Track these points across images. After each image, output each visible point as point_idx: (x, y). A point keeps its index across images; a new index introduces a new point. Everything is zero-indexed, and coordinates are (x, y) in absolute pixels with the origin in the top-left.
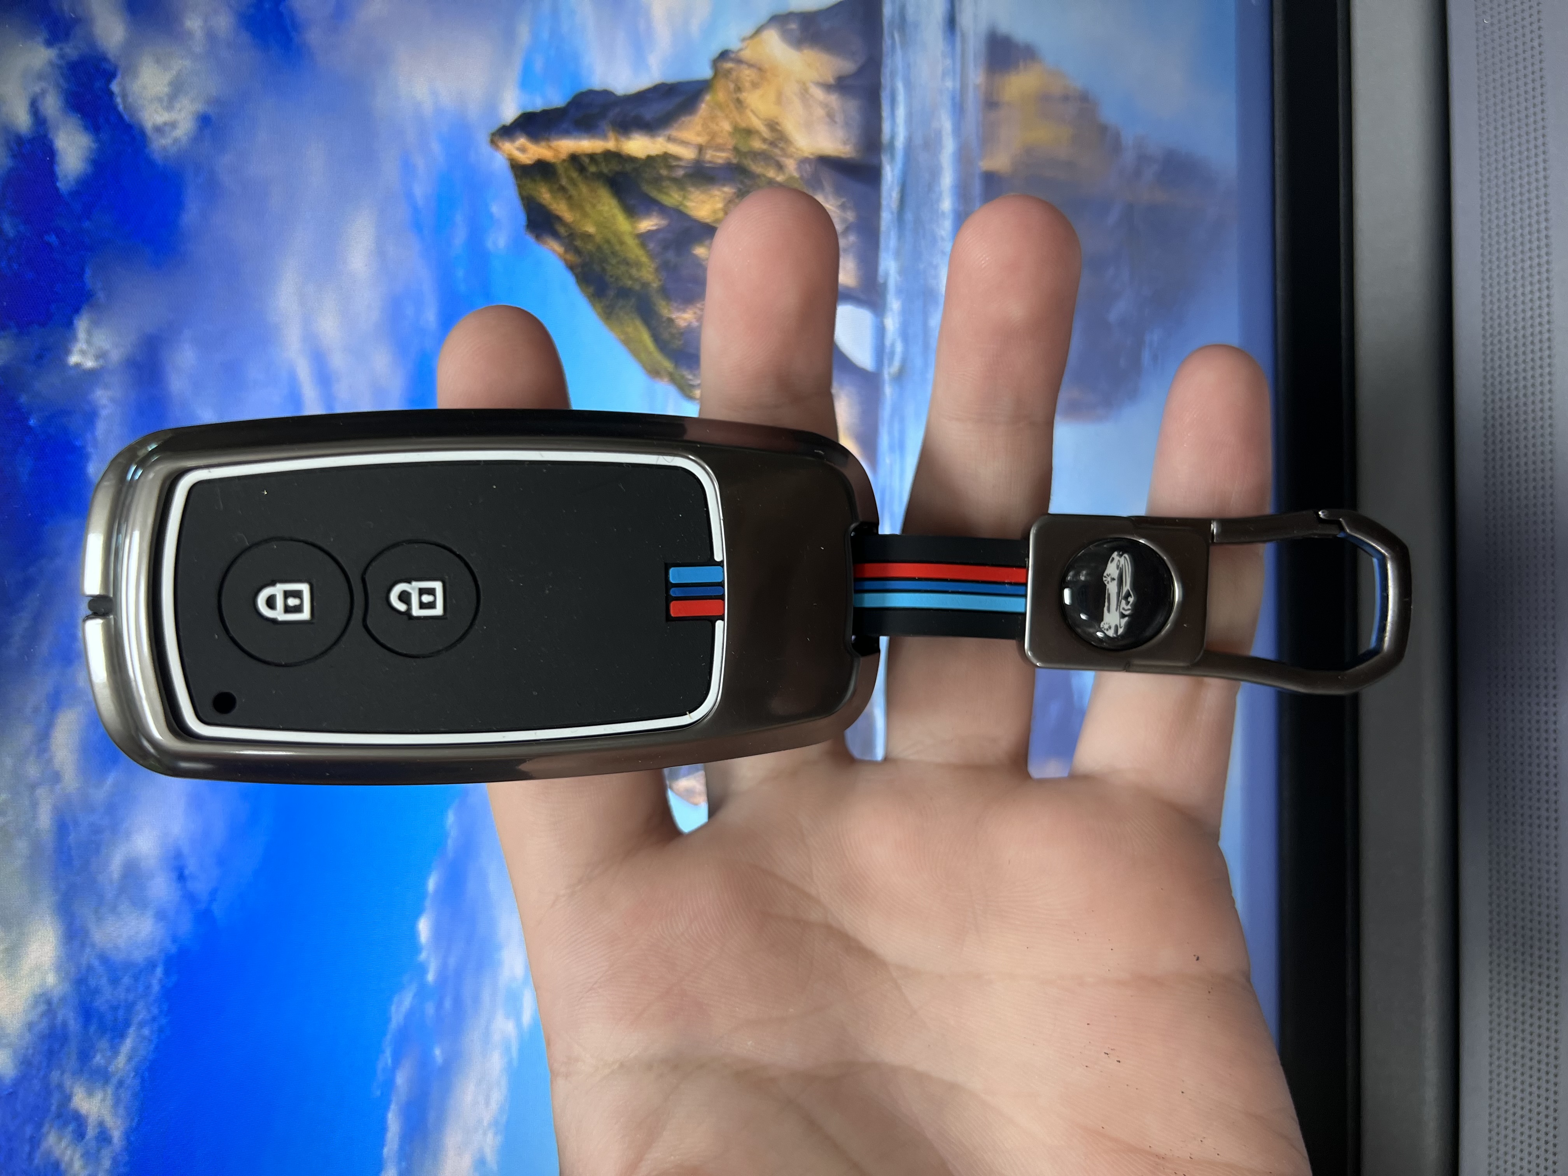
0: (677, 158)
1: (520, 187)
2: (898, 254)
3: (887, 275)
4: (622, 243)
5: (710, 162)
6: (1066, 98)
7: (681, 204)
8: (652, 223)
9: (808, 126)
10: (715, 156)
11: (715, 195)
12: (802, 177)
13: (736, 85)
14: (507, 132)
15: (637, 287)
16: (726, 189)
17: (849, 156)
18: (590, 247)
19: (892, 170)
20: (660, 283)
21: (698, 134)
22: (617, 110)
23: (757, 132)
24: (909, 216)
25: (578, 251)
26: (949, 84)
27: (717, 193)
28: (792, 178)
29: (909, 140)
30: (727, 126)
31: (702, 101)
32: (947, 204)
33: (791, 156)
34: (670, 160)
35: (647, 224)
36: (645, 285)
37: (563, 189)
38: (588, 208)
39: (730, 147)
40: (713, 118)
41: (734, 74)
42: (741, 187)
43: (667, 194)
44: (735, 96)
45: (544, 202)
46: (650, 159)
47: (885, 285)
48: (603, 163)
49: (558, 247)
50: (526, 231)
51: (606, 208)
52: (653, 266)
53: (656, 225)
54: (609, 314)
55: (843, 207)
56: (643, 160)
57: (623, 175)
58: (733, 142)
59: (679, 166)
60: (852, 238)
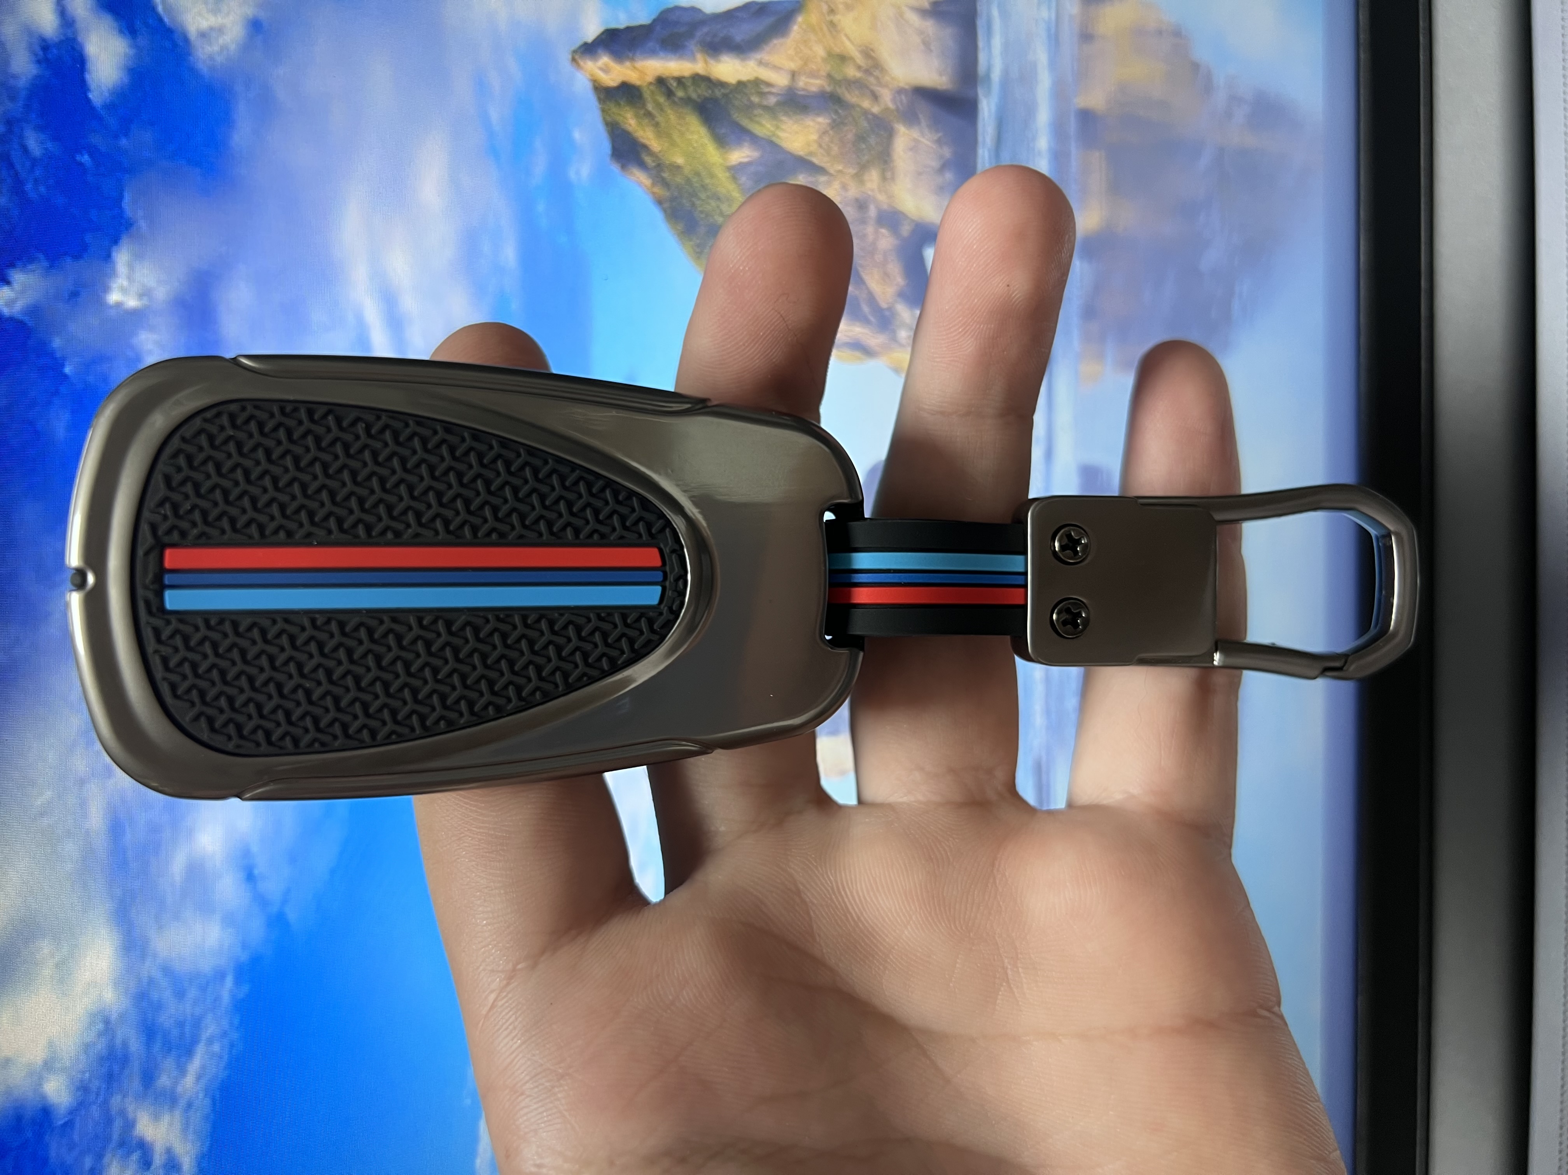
0: (769, 85)
1: (603, 111)
4: (712, 176)
5: (804, 90)
6: (1160, 32)
7: (774, 135)
8: (743, 155)
9: (904, 53)
10: (808, 83)
11: (809, 126)
12: (897, 110)
13: (829, 6)
14: (589, 49)
16: (820, 120)
17: (944, 87)
18: (679, 179)
21: (791, 59)
22: (705, 29)
23: (852, 59)
25: (665, 184)
26: (1045, 14)
27: (811, 123)
28: (887, 109)
29: (1006, 73)
30: (820, 51)
31: (795, 22)
32: (1043, 142)
33: (886, 86)
34: (762, 86)
35: (740, 155)
37: (649, 115)
38: (676, 136)
39: (823, 73)
40: (805, 42)
42: (834, 117)
43: (758, 123)
44: (828, 18)
45: (630, 129)
46: (741, 86)
48: (692, 88)
49: (644, 178)
50: (611, 160)
51: (696, 138)
53: (748, 156)
54: (699, 254)
55: (939, 142)
56: (733, 85)
57: (715, 101)
58: (828, 68)
59: (770, 93)
60: (949, 176)
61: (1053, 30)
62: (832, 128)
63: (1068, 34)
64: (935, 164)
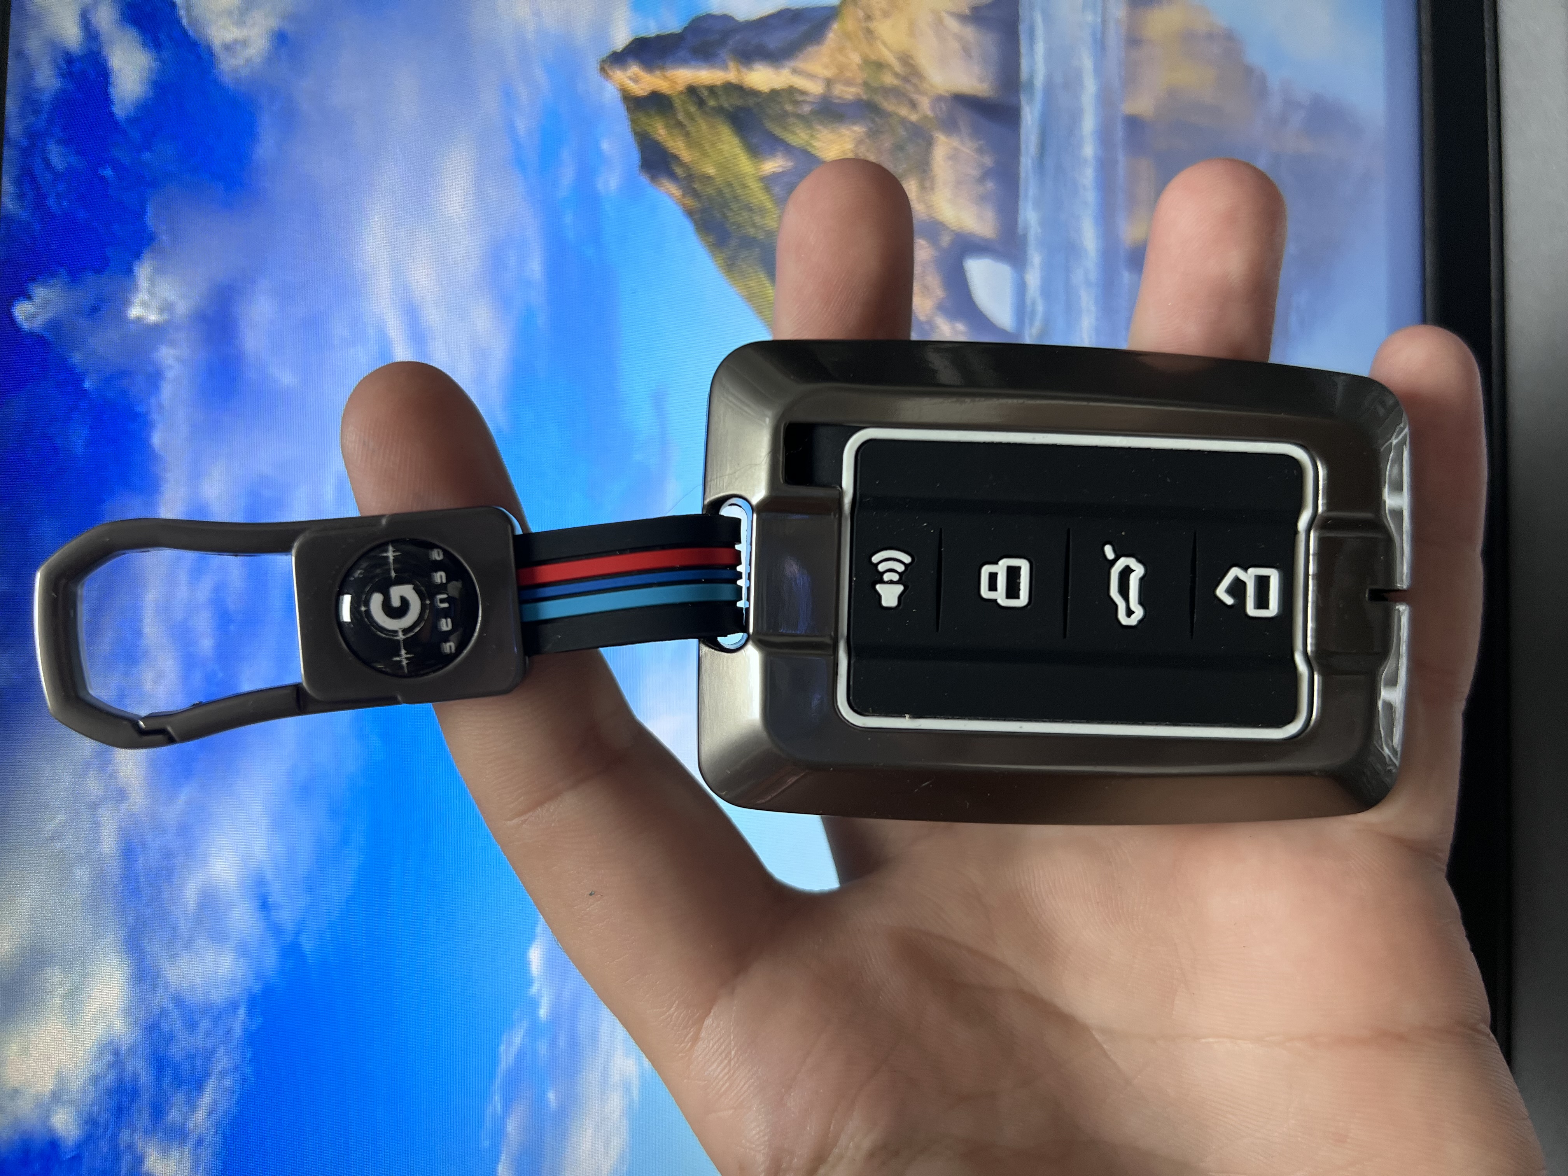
0: (803, 93)
1: (633, 121)
4: (745, 186)
5: (839, 98)
7: (809, 144)
8: (776, 164)
9: (943, 60)
10: (844, 91)
11: (845, 135)
12: (937, 118)
13: (866, 13)
14: (618, 59)
15: (761, 236)
16: (857, 128)
17: (986, 95)
18: (710, 191)
21: (826, 67)
22: (738, 37)
23: (888, 66)
25: (696, 194)
27: (847, 133)
28: (926, 117)
30: (855, 58)
31: (830, 30)
33: (924, 93)
34: (796, 95)
35: (773, 165)
36: (769, 234)
37: (680, 125)
38: (707, 147)
39: (859, 81)
40: (841, 49)
42: (872, 126)
43: (793, 133)
44: (864, 25)
45: (660, 139)
46: (774, 94)
47: (1025, 237)
48: (724, 96)
49: (674, 189)
50: (640, 171)
51: (725, 147)
53: (781, 166)
54: (730, 267)
55: (980, 151)
56: (765, 93)
57: (746, 110)
58: (865, 75)
59: (804, 102)
60: (990, 185)
61: (1099, 36)
62: (868, 137)
63: (1114, 39)
64: (975, 172)
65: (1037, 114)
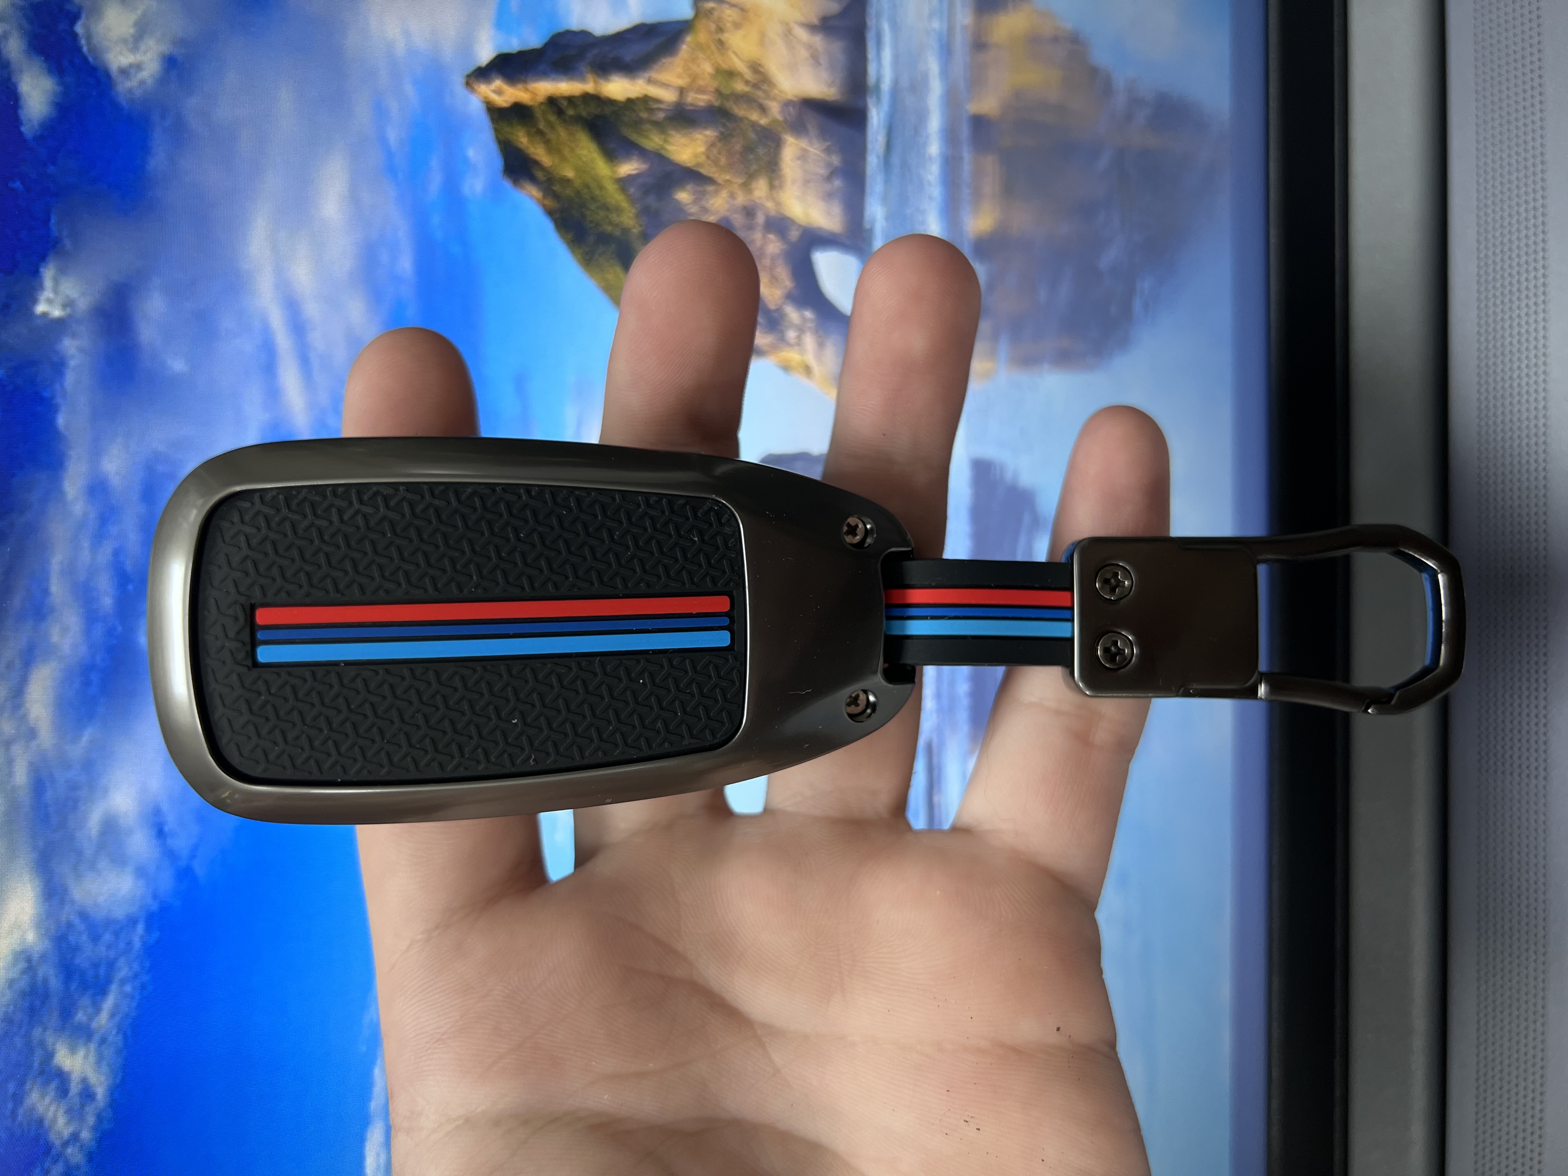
0: (658, 101)
1: (496, 130)
2: (885, 200)
3: (873, 222)
4: (601, 187)
5: (692, 105)
6: (1056, 40)
7: (663, 148)
9: (792, 68)
10: (696, 98)
11: (697, 139)
12: (786, 121)
13: (718, 26)
14: (482, 74)
15: (617, 233)
16: (708, 133)
17: (833, 99)
18: (569, 192)
19: (878, 114)
20: (640, 229)
21: (679, 76)
22: (595, 51)
23: (740, 74)
24: (896, 160)
25: (556, 196)
27: (698, 136)
28: (775, 121)
29: (896, 82)
30: (708, 68)
31: (683, 43)
33: (774, 99)
34: (650, 103)
35: (628, 168)
36: (626, 231)
37: (540, 133)
38: (566, 152)
39: (712, 90)
40: (694, 60)
41: (716, 14)
42: (723, 130)
43: (647, 137)
44: (716, 37)
45: (522, 146)
46: (631, 103)
47: (871, 231)
48: (582, 106)
49: (535, 192)
50: (503, 176)
51: (585, 152)
52: (633, 211)
53: (636, 169)
54: (588, 261)
55: (828, 151)
56: (621, 102)
57: (602, 118)
58: (714, 84)
59: (660, 109)
60: (838, 183)
62: (720, 140)
64: (823, 171)
65: (882, 115)
